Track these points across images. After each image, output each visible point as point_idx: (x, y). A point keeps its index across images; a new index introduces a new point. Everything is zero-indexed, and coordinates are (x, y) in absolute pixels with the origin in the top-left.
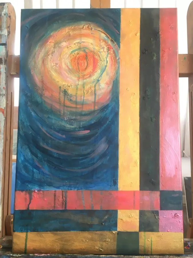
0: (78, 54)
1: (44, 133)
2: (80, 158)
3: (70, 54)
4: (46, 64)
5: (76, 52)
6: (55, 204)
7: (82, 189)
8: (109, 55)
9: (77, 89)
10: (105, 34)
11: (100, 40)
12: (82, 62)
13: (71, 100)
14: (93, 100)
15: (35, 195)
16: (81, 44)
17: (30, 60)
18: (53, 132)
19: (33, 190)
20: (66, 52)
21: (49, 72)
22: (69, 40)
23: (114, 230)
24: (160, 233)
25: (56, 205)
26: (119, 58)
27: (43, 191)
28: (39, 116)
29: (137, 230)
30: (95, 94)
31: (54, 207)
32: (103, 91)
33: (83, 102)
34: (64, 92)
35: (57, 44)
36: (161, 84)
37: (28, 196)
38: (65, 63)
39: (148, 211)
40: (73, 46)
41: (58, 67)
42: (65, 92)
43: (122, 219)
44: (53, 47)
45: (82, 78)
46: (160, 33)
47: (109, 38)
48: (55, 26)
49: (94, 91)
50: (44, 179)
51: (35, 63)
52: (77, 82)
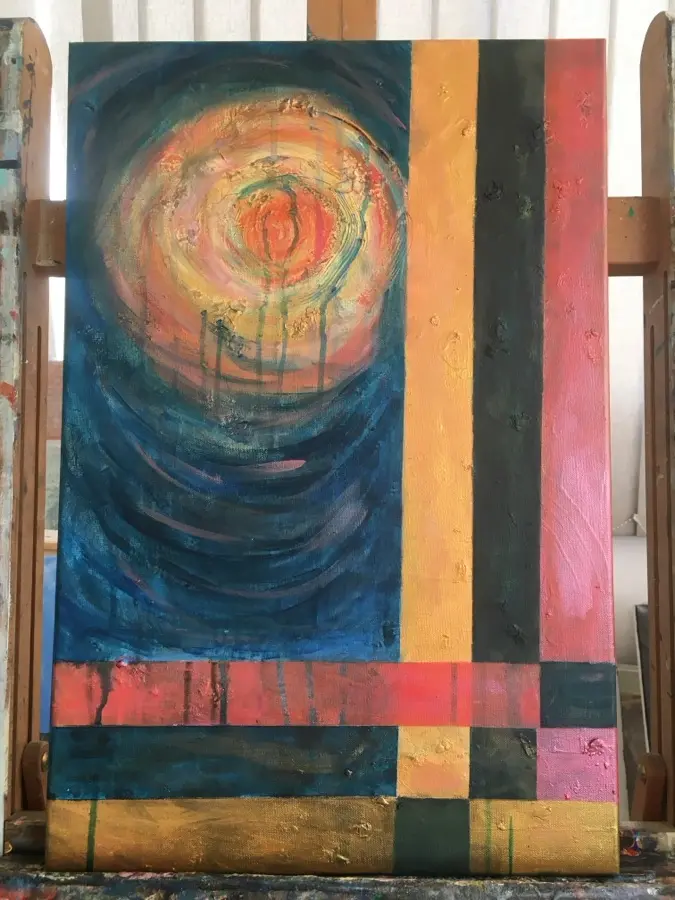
0: (265, 198)
1: (150, 467)
2: (273, 553)
3: (239, 198)
4: (157, 233)
5: (258, 193)
6: (187, 706)
7: (278, 657)
8: (370, 204)
9: (262, 319)
10: (357, 129)
11: (340, 152)
12: (279, 226)
13: (240, 356)
14: (316, 358)
15: (121, 678)
16: (274, 163)
17: (102, 218)
18: (180, 464)
19: (112, 659)
20: (225, 191)
21: (166, 261)
22: (232, 149)
23: (386, 795)
24: (541, 805)
25: (191, 710)
26: (405, 214)
27: (147, 665)
28: (131, 410)
29: (464, 793)
30: (323, 337)
31: (186, 716)
32: (349, 325)
33: (283, 362)
34: (219, 328)
35: (193, 164)
36: (547, 304)
37: (96, 678)
38: (219, 231)
39: (501, 732)
40: (247, 170)
41: (194, 244)
42: (221, 330)
43: (412, 759)
44: (180, 173)
45: (276, 280)
46: (545, 126)
47: (370, 143)
48: (186, 100)
49: (318, 326)
50: (151, 624)
51: (119, 229)
52: (263, 295)
